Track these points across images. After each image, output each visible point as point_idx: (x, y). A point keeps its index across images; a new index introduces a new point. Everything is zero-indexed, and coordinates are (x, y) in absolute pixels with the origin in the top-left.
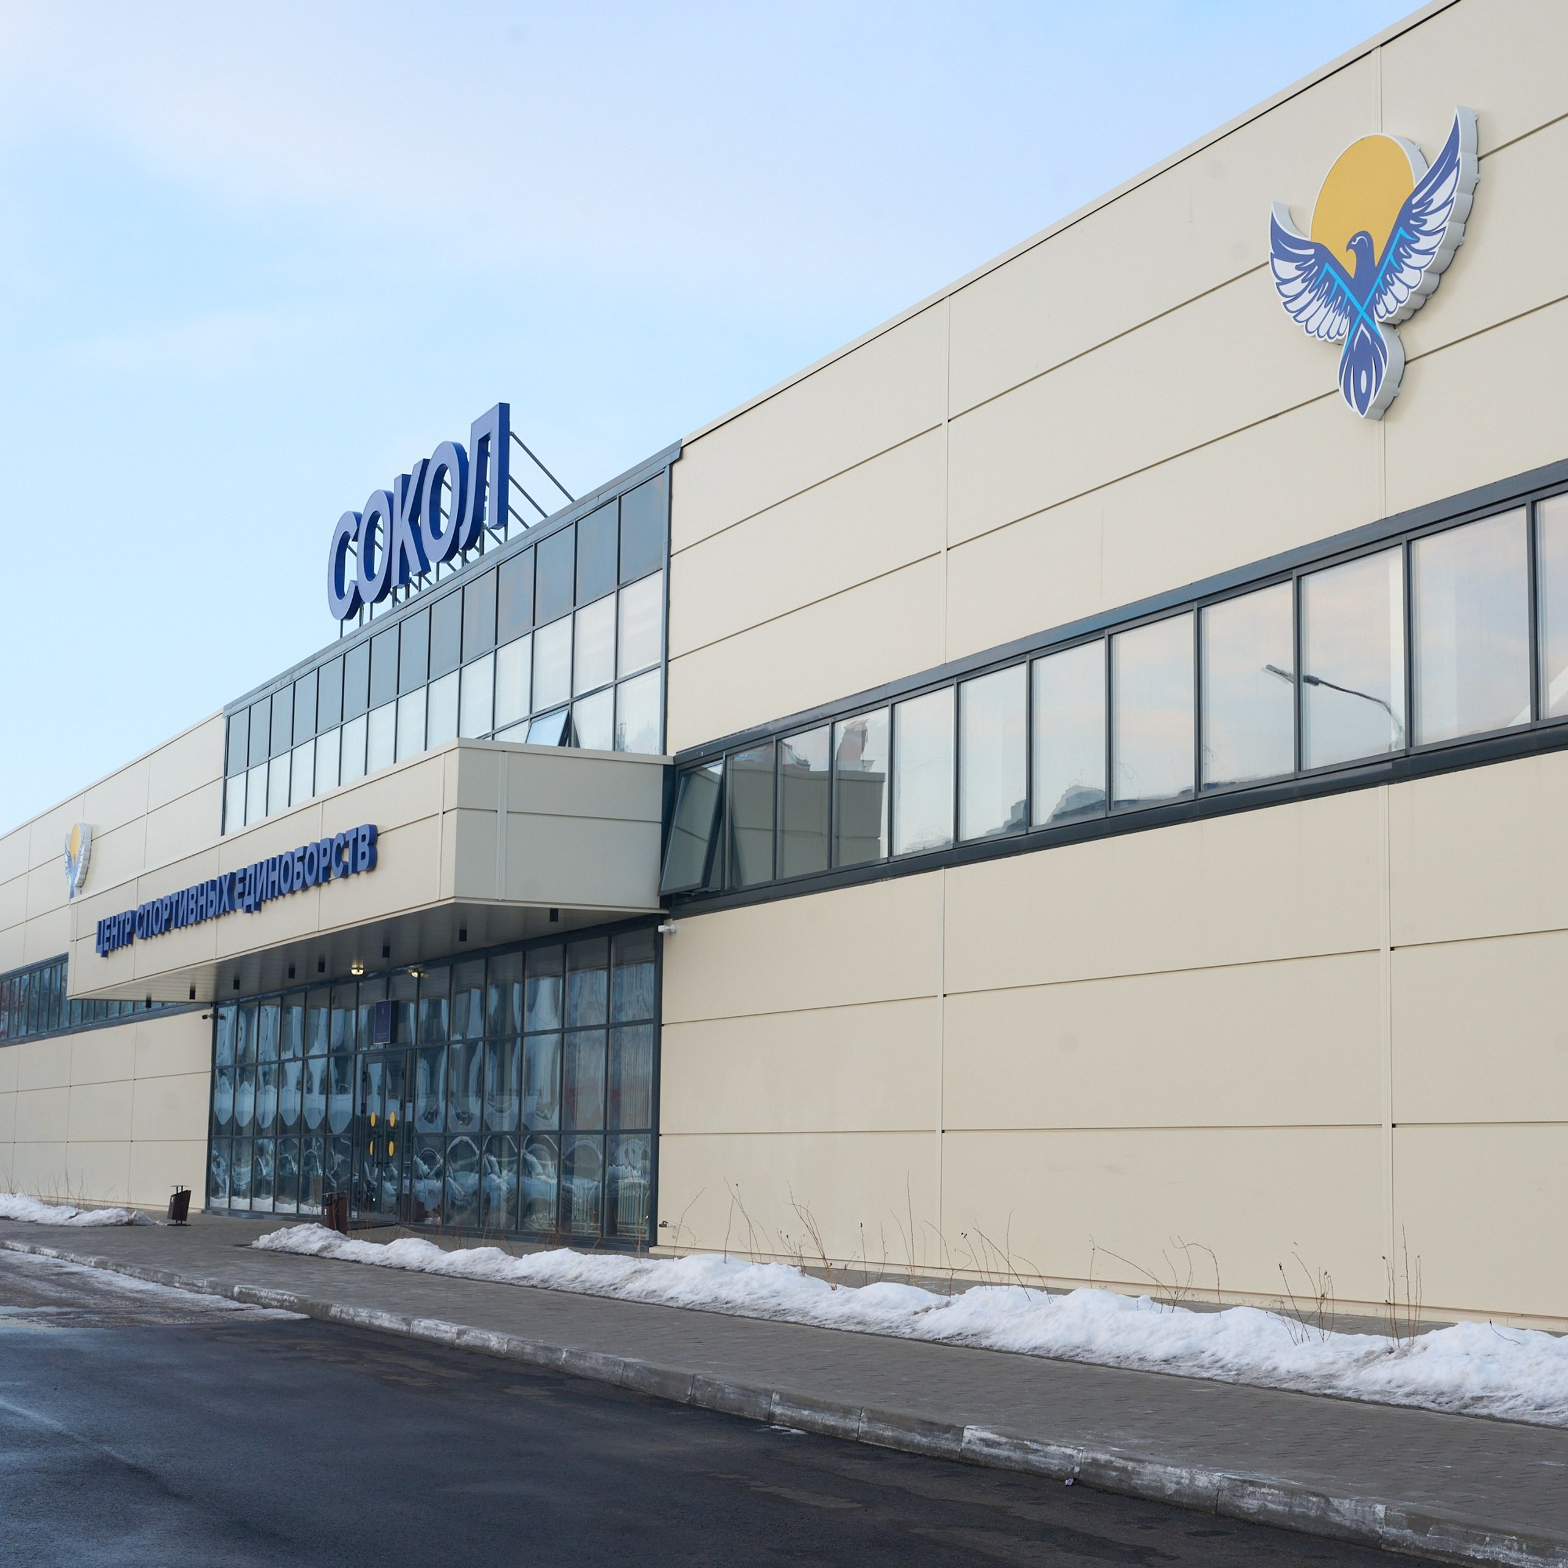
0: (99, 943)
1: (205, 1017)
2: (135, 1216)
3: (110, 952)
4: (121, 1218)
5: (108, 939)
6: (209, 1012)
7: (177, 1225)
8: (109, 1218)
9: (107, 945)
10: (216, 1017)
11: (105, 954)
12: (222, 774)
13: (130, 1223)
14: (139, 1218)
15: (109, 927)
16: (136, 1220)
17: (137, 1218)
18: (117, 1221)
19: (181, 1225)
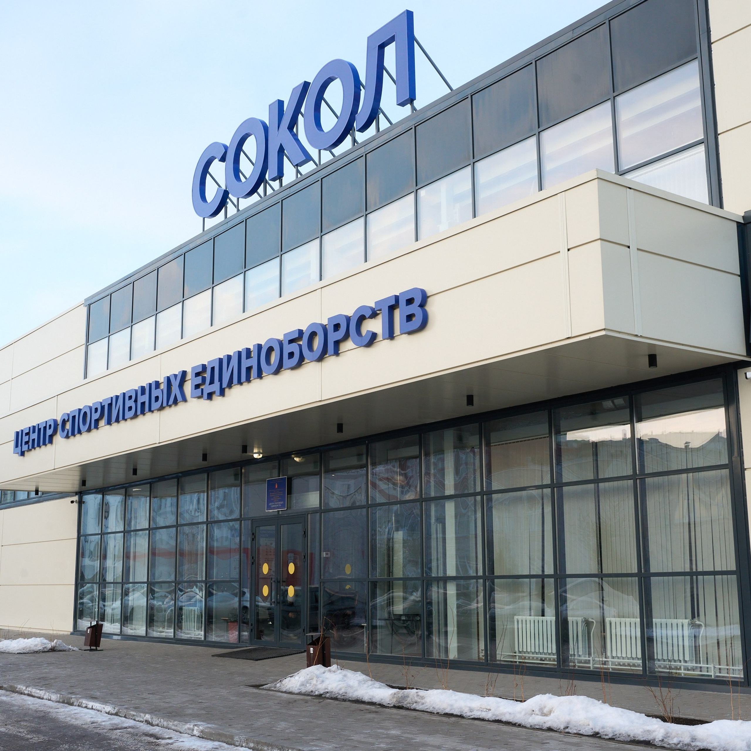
0: (17, 446)
1: (72, 502)
2: (56, 643)
3: (26, 452)
4: (45, 646)
5: (27, 443)
6: (76, 498)
7: (91, 650)
8: (36, 645)
9: (25, 447)
10: (81, 503)
11: (23, 454)
12: (84, 341)
13: (53, 650)
14: (59, 645)
15: (28, 434)
16: (57, 647)
17: (57, 645)
18: (44, 648)
19: (96, 650)
